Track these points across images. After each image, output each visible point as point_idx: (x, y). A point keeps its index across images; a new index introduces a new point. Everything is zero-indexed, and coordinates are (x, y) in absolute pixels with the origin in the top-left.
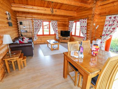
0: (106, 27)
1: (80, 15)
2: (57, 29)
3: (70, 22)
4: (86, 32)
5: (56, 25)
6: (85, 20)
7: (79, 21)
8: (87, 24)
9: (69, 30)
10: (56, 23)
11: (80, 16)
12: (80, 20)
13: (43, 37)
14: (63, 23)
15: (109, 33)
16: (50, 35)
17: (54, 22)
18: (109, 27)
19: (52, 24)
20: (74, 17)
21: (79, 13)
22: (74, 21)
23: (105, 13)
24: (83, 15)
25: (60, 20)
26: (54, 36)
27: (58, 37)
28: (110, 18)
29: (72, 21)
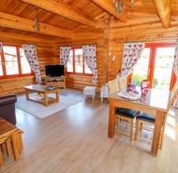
0: (126, 58)
1: (82, 38)
2: (36, 62)
3: (61, 48)
4: (96, 66)
5: (33, 53)
6: (92, 47)
7: (81, 48)
8: (97, 53)
9: (61, 64)
10: (33, 51)
11: (82, 40)
12: (84, 47)
13: (7, 82)
14: (47, 49)
15: (130, 65)
16: (21, 75)
17: (29, 47)
18: (130, 58)
19: (26, 51)
20: (69, 40)
21: (79, 34)
22: (70, 48)
23: (122, 39)
24: (88, 38)
25: (42, 45)
26: (32, 77)
27: (40, 77)
28: (130, 46)
29: (65, 48)
